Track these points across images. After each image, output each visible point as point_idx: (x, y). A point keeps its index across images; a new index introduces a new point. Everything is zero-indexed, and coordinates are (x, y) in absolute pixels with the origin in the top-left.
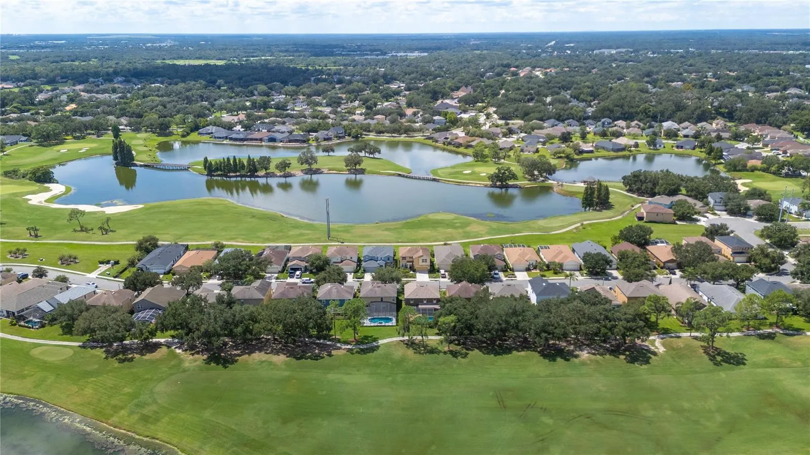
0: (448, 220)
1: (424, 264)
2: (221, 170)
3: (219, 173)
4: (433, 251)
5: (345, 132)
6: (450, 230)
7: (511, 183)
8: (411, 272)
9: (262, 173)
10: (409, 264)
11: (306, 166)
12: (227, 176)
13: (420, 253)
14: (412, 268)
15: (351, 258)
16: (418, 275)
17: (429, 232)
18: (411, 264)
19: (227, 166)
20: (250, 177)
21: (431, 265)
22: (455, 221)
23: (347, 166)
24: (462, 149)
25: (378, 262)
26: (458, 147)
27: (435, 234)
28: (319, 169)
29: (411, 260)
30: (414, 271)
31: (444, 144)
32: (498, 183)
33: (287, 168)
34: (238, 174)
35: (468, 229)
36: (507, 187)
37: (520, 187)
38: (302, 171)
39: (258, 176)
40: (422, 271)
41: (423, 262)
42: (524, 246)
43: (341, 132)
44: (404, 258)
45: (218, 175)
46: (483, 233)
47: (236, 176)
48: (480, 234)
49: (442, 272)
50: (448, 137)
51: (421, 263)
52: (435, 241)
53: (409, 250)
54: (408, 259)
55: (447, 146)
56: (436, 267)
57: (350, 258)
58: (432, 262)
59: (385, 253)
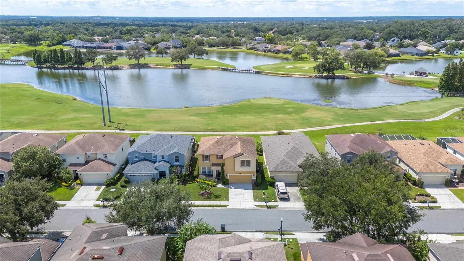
0: (277, 105)
1: (245, 169)
2: (49, 62)
3: (48, 65)
4: (260, 144)
5: (183, 44)
6: (280, 116)
7: (338, 73)
8: (220, 186)
9: (89, 65)
10: (215, 170)
11: (134, 61)
12: (55, 68)
13: (238, 148)
14: (221, 178)
15: (106, 156)
16: (233, 191)
17: (252, 117)
18: (219, 168)
19: (54, 57)
20: (78, 69)
21: (257, 171)
22: (286, 106)
23: (173, 61)
24: (280, 55)
25: (157, 164)
26: (277, 53)
27: (262, 120)
28: (147, 64)
29: (219, 161)
30: (226, 183)
31: (265, 51)
32: (325, 74)
33: (114, 61)
34: (66, 66)
35: (306, 114)
36: (334, 77)
37: (347, 78)
38: (130, 65)
39: (85, 69)
40: (240, 184)
41: (242, 165)
42: (413, 138)
43: (179, 44)
44: (207, 158)
45: (47, 67)
46: (329, 119)
47: (64, 68)
48: (326, 121)
49: (281, 186)
50: (268, 46)
51: (238, 168)
52: (262, 130)
53: (217, 142)
54: (214, 160)
55: (267, 53)
56: (269, 175)
57: (102, 157)
58: (260, 166)
59: (171, 148)
